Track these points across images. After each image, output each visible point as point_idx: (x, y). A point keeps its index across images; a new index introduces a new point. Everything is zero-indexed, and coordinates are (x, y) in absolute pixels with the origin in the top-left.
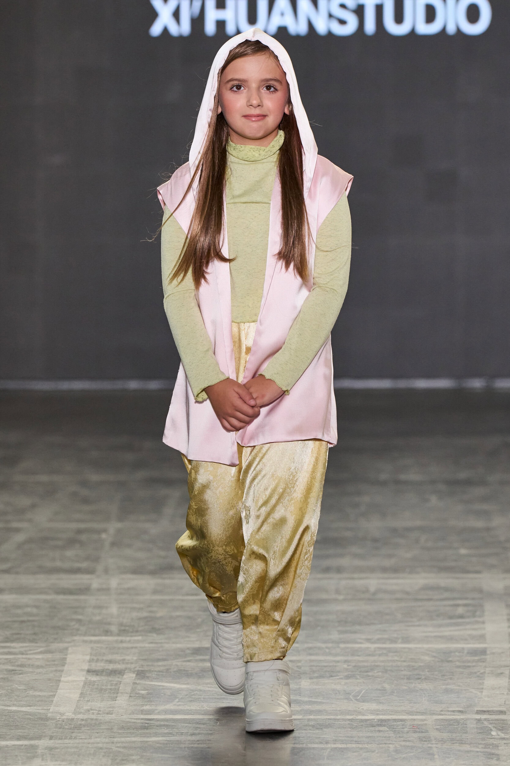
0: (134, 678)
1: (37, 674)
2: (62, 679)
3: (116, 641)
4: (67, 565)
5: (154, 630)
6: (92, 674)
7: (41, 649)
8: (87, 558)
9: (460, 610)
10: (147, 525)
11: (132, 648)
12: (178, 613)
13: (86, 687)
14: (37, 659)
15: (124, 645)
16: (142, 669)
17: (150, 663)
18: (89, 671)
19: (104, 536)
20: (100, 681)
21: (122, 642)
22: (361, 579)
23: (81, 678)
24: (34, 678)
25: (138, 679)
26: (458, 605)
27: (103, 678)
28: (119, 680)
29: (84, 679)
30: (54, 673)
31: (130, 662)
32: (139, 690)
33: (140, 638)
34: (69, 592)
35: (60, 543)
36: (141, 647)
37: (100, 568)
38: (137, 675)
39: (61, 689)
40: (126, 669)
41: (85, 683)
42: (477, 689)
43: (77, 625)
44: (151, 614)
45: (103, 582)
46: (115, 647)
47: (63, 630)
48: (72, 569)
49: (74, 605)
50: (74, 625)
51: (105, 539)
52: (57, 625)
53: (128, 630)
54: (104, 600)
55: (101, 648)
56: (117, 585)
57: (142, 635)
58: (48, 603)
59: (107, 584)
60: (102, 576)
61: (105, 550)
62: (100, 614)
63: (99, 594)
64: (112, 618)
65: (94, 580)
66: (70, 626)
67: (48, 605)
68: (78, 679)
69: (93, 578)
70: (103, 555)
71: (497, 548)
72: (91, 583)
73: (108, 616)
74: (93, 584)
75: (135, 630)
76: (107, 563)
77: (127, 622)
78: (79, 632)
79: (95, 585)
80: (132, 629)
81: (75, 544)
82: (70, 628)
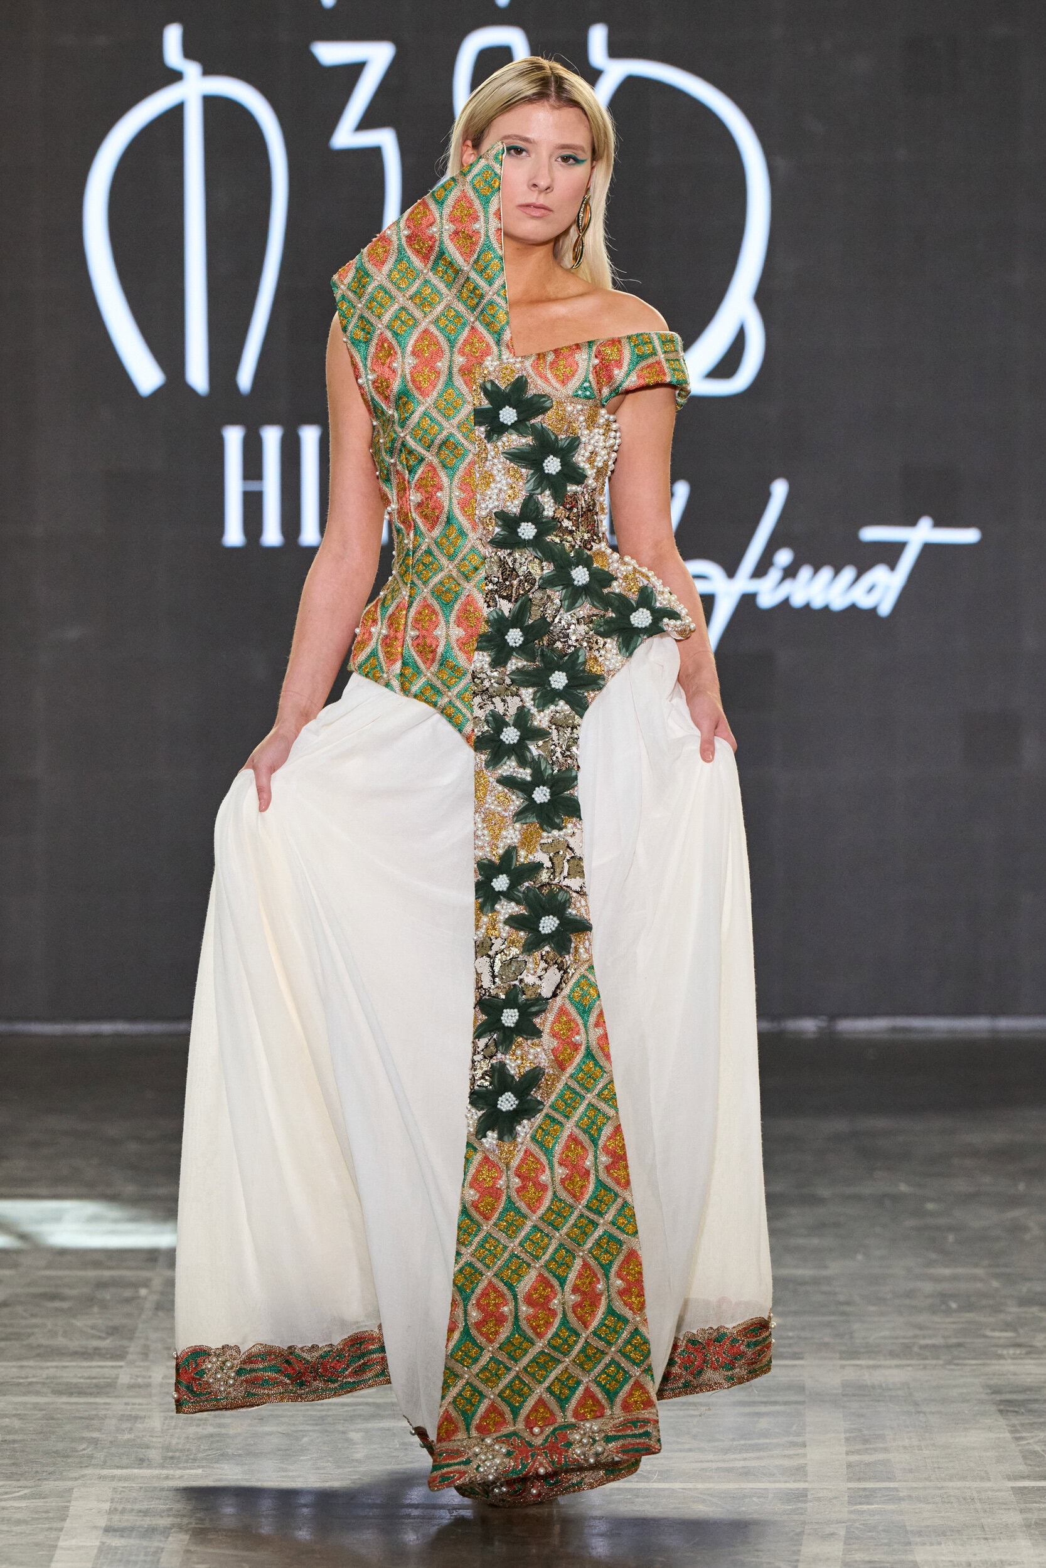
0: (186, 1543)
1: (17, 1534)
2: (61, 1544)
3: (158, 1477)
4: (75, 1344)
6: (113, 1535)
7: (27, 1491)
8: (113, 1331)
9: (764, 1423)
12: (267, 1429)
13: (101, 1558)
14: (16, 1508)
16: (202, 1526)
18: (108, 1530)
19: (143, 1292)
20: (125, 1546)
21: (167, 1478)
23: (93, 1541)
24: (11, 1543)
25: (195, 1543)
27: (132, 1541)
28: (161, 1545)
29: (98, 1544)
30: (46, 1533)
31: (180, 1513)
32: (194, 1563)
33: (200, 1471)
34: (80, 1391)
35: (65, 1305)
37: (134, 1348)
38: (193, 1535)
39: (57, 1562)
40: (173, 1526)
41: (101, 1550)
42: (788, 1561)
43: (90, 1449)
44: (219, 1430)
45: (139, 1374)
46: (155, 1487)
47: (65, 1457)
48: (84, 1350)
49: (87, 1413)
50: (84, 1449)
51: (145, 1298)
52: (54, 1449)
53: (179, 1457)
54: (139, 1404)
55: (131, 1489)
56: (163, 1378)
57: (203, 1467)
58: (41, 1410)
59: (144, 1377)
60: (138, 1364)
61: (144, 1317)
62: (131, 1429)
63: (131, 1394)
64: (153, 1437)
65: (123, 1369)
66: (77, 1451)
67: (40, 1414)
68: (88, 1544)
69: (121, 1367)
70: (140, 1326)
71: (833, 1314)
72: (118, 1375)
73: (144, 1434)
74: (121, 1376)
75: (191, 1457)
76: (147, 1339)
77: (177, 1444)
78: (94, 1461)
79: (124, 1378)
80: (187, 1456)
81: (91, 1306)
82: (78, 1454)
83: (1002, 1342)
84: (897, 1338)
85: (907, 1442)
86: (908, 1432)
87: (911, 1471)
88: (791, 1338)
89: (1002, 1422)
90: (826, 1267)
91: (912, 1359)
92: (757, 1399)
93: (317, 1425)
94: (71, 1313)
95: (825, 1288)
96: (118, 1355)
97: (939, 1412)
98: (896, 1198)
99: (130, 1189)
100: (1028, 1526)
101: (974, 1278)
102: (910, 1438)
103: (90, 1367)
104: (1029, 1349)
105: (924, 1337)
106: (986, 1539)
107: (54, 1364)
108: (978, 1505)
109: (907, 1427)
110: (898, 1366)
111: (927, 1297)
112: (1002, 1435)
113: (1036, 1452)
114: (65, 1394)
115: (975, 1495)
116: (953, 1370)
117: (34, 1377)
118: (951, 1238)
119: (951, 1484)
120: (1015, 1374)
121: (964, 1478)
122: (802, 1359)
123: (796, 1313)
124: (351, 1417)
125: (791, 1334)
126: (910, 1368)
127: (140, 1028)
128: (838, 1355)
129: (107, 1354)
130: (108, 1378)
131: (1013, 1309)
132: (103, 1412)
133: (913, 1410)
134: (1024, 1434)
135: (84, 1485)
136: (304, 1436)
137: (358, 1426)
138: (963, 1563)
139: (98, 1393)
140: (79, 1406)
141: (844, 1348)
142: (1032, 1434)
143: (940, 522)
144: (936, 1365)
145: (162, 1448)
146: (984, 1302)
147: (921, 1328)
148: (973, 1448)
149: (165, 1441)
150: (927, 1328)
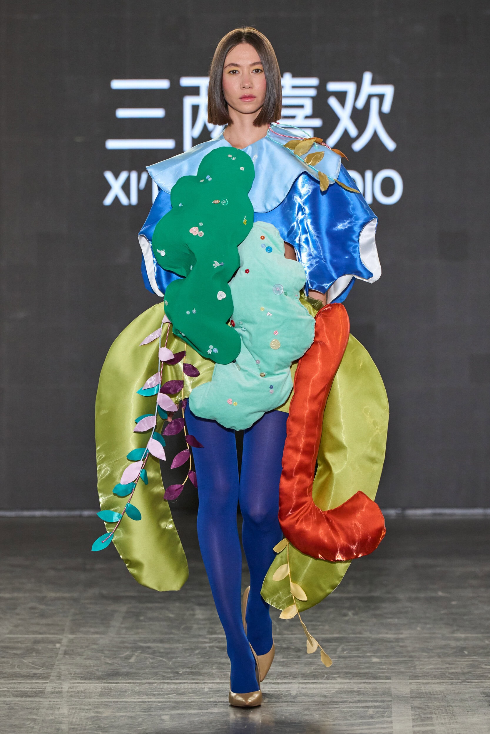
4: (24, 671)
5: (100, 728)
8: (43, 665)
9: (371, 711)
10: (97, 637)
12: (121, 714)
19: (58, 645)
22: (285, 683)
26: (368, 707)
34: (27, 695)
35: (19, 652)
37: (54, 673)
43: (32, 724)
44: (97, 714)
45: (56, 686)
47: (20, 728)
48: (27, 674)
49: (30, 706)
50: (29, 724)
51: (59, 649)
52: (14, 724)
53: (77, 728)
54: (57, 702)
56: (68, 689)
58: (7, 704)
59: (59, 688)
60: (55, 681)
61: (58, 658)
62: (53, 714)
63: (52, 696)
64: (63, 718)
67: (6, 707)
69: (47, 683)
70: (57, 662)
71: (405, 657)
72: (45, 687)
73: (59, 716)
74: (47, 688)
75: (83, 728)
76: (60, 669)
77: (76, 721)
78: (34, 730)
79: (49, 689)
80: (81, 727)
81: (31, 653)
82: (25, 726)
84: (438, 669)
85: (443, 721)
86: (443, 716)
88: (384, 669)
90: (402, 634)
91: (446, 679)
92: (367, 699)
93: (145, 712)
94: (22, 656)
95: (401, 644)
96: (46, 677)
97: (459, 706)
98: (437, 599)
101: (476, 639)
102: (445, 719)
103: (32, 683)
105: (451, 668)
107: (14, 681)
109: (443, 713)
110: (438, 683)
111: (453, 648)
114: (19, 696)
116: (466, 685)
117: (3, 688)
122: (390, 679)
123: (387, 657)
124: (163, 708)
125: (384, 667)
126: (444, 684)
127: (55, 513)
128: (408, 678)
129: (40, 676)
130: (41, 689)
132: (39, 706)
133: (446, 705)
136: (139, 718)
137: (167, 713)
139: (36, 696)
140: (26, 703)
141: (411, 674)
144: (457, 682)
145: (68, 723)
146: (481, 651)
147: (450, 664)
148: (477, 724)
149: (69, 720)
150: (452, 664)
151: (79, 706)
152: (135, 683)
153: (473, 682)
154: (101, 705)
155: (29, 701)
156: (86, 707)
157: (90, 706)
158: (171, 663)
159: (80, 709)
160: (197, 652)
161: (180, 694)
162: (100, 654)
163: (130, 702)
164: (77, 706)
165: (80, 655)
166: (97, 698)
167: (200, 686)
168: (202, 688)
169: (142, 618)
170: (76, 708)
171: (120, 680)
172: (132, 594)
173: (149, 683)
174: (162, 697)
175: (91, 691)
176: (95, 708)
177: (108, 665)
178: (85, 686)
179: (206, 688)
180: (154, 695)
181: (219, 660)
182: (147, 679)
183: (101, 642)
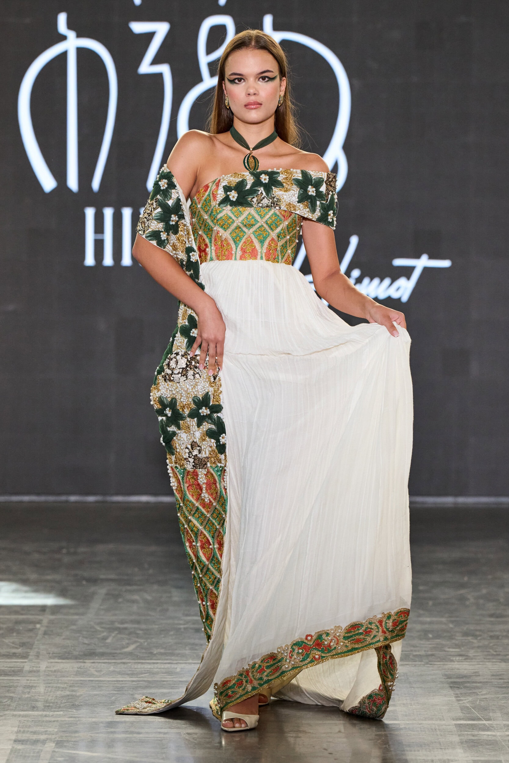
0: (53, 747)
3: (41, 716)
4: (4, 651)
5: (74, 706)
6: (18, 743)
8: (23, 645)
10: (76, 617)
11: (54, 721)
12: (96, 692)
13: (12, 754)
15: (47, 719)
16: (62, 739)
17: (67, 735)
18: (15, 741)
19: (38, 626)
20: (24, 749)
21: (46, 716)
23: (8, 746)
25: (57, 748)
27: (27, 746)
28: (41, 748)
29: (10, 747)
31: (51, 733)
32: (57, 757)
33: (62, 713)
34: (5, 673)
36: (62, 721)
37: (32, 653)
38: (57, 744)
40: (47, 739)
41: (12, 751)
43: (9, 702)
44: (72, 693)
45: (34, 665)
46: (39, 721)
48: (8, 654)
49: (8, 684)
50: (6, 702)
51: (39, 629)
53: (52, 706)
54: (34, 680)
55: (28, 721)
56: (46, 668)
57: (63, 711)
59: (37, 667)
60: (34, 661)
61: (38, 638)
62: (29, 692)
63: (30, 675)
64: (40, 696)
65: (27, 663)
66: (3, 703)
68: (6, 748)
69: (26, 662)
70: (36, 642)
72: (24, 666)
73: (36, 694)
75: (58, 706)
76: (39, 649)
77: (51, 699)
78: (11, 708)
79: (27, 668)
80: (56, 705)
81: (13, 633)
82: (3, 704)
83: (453, 653)
85: (405, 702)
86: (405, 697)
87: (406, 716)
89: (451, 692)
91: (409, 662)
93: (119, 691)
94: (3, 636)
96: (25, 656)
97: (421, 687)
99: (33, 576)
100: (462, 743)
101: (441, 623)
102: (407, 700)
103: (11, 662)
104: (467, 657)
105: (415, 651)
106: (441, 749)
108: (438, 733)
109: (405, 694)
110: (402, 665)
111: (418, 631)
112: (451, 699)
113: (467, 707)
115: (437, 727)
116: (428, 667)
118: (431, 603)
119: (426, 722)
120: (458, 669)
121: (432, 719)
124: (137, 687)
126: (408, 666)
129: (19, 656)
130: (18, 667)
131: (459, 638)
132: (16, 684)
133: (408, 686)
134: (462, 698)
135: (5, 719)
136: (113, 696)
137: (139, 692)
138: (430, 761)
139: (14, 675)
140: (4, 681)
142: (466, 698)
143: (431, 257)
144: (420, 665)
145: (44, 701)
146: (445, 634)
147: (414, 647)
148: (438, 705)
149: (45, 698)
150: (417, 647)
151: (55, 685)
152: (109, 663)
153: (435, 665)
154: (76, 684)
155: (7, 680)
156: (62, 686)
157: (66, 685)
158: (146, 644)
159: (56, 687)
160: (172, 633)
161: (153, 674)
162: (78, 635)
163: (105, 681)
164: (53, 685)
165: (59, 635)
166: (73, 677)
167: (173, 666)
168: (174, 668)
169: (120, 600)
170: (52, 687)
171: (98, 660)
172: (112, 576)
173: (124, 663)
174: (136, 676)
175: (67, 670)
176: (70, 686)
177: (85, 645)
178: (62, 665)
179: (178, 668)
180: (128, 674)
181: (192, 641)
182: (121, 659)
183: (80, 622)
